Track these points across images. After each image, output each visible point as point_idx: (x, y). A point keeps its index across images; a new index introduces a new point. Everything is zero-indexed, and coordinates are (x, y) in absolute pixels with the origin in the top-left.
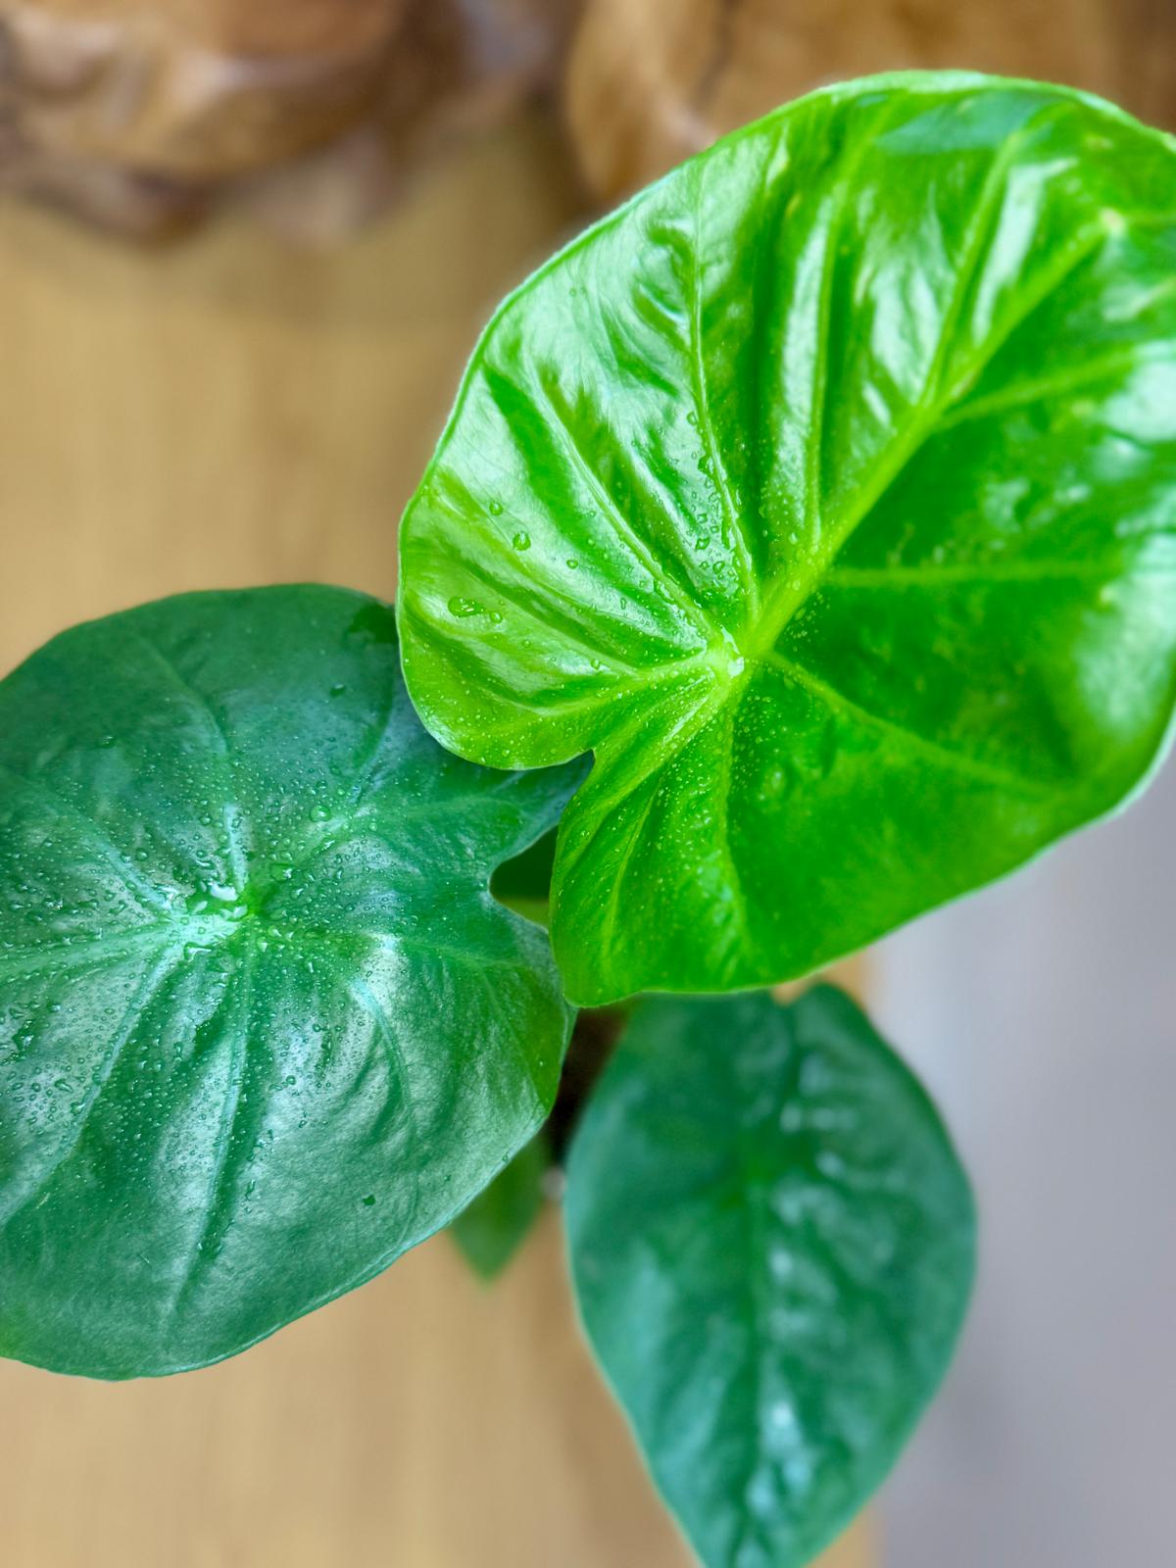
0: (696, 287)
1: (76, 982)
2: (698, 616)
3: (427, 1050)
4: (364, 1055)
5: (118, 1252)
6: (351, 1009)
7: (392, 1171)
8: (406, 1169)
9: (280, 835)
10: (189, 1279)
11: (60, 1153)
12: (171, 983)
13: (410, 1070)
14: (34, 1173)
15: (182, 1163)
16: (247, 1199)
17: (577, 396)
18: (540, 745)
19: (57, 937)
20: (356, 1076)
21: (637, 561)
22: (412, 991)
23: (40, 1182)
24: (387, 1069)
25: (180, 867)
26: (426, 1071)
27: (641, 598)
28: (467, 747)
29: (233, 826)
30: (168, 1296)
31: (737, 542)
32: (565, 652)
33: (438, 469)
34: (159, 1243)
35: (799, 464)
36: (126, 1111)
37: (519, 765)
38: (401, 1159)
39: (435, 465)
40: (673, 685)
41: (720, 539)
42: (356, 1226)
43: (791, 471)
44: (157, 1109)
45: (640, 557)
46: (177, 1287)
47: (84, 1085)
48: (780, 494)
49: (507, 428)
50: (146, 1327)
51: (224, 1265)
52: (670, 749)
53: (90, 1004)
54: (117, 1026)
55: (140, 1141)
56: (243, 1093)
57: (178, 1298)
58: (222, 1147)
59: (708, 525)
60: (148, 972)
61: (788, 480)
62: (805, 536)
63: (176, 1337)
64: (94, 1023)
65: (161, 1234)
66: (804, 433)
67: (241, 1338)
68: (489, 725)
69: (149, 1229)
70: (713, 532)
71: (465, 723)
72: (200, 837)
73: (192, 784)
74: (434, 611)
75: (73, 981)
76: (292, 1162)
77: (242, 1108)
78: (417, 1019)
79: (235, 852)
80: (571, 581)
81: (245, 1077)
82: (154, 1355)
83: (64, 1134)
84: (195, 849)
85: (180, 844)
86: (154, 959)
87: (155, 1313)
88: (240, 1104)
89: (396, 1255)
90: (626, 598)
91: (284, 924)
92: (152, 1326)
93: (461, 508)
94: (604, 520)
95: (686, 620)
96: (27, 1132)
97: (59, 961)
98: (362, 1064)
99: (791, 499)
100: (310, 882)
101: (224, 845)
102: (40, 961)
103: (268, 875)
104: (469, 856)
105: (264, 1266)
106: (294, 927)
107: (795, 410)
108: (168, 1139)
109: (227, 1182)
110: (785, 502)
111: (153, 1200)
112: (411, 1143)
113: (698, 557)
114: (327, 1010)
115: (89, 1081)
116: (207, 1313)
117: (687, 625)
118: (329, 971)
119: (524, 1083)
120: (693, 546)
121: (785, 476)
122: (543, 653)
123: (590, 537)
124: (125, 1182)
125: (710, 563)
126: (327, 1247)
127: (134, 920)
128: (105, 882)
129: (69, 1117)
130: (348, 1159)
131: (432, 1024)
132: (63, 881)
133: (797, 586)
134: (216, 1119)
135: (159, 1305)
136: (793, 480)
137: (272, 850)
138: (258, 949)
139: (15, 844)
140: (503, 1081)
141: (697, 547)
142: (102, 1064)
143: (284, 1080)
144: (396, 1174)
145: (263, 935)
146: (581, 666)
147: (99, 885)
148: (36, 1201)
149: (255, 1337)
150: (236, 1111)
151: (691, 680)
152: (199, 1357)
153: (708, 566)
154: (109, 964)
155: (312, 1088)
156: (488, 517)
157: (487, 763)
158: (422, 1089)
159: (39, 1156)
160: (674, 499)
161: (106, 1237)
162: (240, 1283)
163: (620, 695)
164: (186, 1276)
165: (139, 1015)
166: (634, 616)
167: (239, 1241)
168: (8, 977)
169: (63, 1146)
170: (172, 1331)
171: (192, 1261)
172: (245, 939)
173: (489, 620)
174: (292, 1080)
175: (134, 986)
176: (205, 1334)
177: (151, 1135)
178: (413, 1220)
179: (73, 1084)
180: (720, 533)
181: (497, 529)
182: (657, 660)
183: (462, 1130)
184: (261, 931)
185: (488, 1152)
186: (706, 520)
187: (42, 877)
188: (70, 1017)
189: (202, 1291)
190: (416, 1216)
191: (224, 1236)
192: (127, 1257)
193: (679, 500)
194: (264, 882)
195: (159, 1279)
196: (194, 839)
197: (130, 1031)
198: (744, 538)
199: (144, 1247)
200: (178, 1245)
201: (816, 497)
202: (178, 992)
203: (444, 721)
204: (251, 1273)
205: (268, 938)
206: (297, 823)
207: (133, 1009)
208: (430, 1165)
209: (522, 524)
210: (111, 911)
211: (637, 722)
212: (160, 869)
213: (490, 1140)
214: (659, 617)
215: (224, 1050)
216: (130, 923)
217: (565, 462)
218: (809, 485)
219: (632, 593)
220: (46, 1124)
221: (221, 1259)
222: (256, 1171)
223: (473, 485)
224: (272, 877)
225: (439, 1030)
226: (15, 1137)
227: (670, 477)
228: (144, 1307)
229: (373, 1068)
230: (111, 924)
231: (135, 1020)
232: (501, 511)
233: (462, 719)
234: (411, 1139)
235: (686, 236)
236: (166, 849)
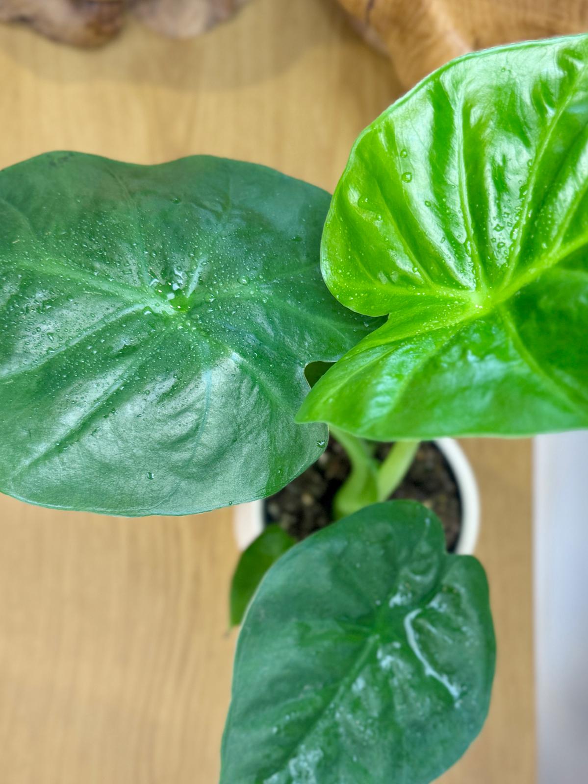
0: (568, 97)
1: (87, 293)
2: (478, 269)
3: (222, 422)
4: (189, 402)
5: (21, 423)
6: (197, 377)
7: (170, 469)
8: (177, 474)
9: (220, 280)
10: (44, 456)
11: (30, 366)
12: (128, 319)
13: (207, 425)
14: (13, 368)
15: (75, 399)
16: (92, 435)
17: (477, 121)
18: (368, 302)
19: (93, 269)
20: (179, 410)
21: (463, 223)
22: (232, 388)
23: (13, 373)
24: (197, 417)
25: (166, 269)
26: (216, 431)
27: (454, 243)
28: (334, 287)
29: (202, 264)
30: (30, 457)
31: (518, 237)
32: (404, 255)
33: (386, 118)
34: (41, 430)
35: (567, 204)
36: (69, 364)
37: (353, 308)
38: (178, 466)
39: (387, 116)
40: (447, 300)
41: (509, 231)
42: (137, 484)
43: (561, 206)
44: (81, 369)
45: (466, 221)
46: (36, 456)
47: (60, 342)
48: (550, 216)
49: (432, 116)
50: (11, 465)
51: (62, 458)
52: (425, 329)
53: (86, 307)
54: (92, 324)
55: (65, 379)
56: (123, 385)
57: (34, 461)
58: (97, 404)
59: (507, 220)
60: (120, 309)
61: (557, 210)
62: (550, 245)
63: (21, 478)
64: (83, 316)
65: (45, 426)
66: (578, 188)
67: (50, 500)
68: (351, 280)
69: (41, 420)
70: (508, 226)
71: (341, 274)
72: (184, 261)
73: (197, 236)
74: (352, 198)
75: (86, 292)
76: (124, 431)
77: (118, 392)
78: (226, 403)
79: (195, 277)
80: (422, 212)
81: (129, 379)
82: (6, 480)
83: (37, 359)
84: (178, 264)
85: (172, 258)
86: (128, 305)
87: (19, 461)
88: (118, 389)
89: (147, 513)
90: (446, 238)
91: (195, 322)
92: (14, 466)
93: (388, 145)
94: (458, 193)
95: (472, 269)
96: (22, 347)
97: (86, 280)
98: (185, 406)
99: (553, 221)
100: (219, 309)
101: (192, 271)
102: (78, 276)
103: (203, 297)
104: (305, 346)
105: (81, 472)
106: (198, 326)
107: (579, 175)
108: (77, 385)
109: (89, 421)
110: (549, 222)
111: (51, 408)
112: (188, 462)
113: (494, 234)
114: (186, 371)
115: (63, 342)
116: (41, 476)
117: (471, 271)
118: (199, 354)
119: (263, 474)
120: (493, 227)
121: (556, 207)
122: (392, 249)
123: (445, 197)
124: (46, 393)
125: (498, 241)
126: (117, 485)
127: (131, 282)
128: (129, 256)
129: (44, 353)
130: (152, 448)
131: (233, 410)
132: (111, 245)
133: (533, 272)
134: (103, 390)
135: (22, 459)
136: (560, 211)
137: (212, 285)
138: (177, 328)
139: (103, 219)
140: (254, 465)
141: (495, 229)
142: (74, 338)
143: (144, 390)
144: (171, 473)
145: (183, 322)
146: (407, 266)
147: (126, 256)
148: (6, 380)
149: (57, 505)
150: (114, 392)
151: (457, 302)
152: (25, 495)
153: (495, 242)
154: (107, 295)
155: (155, 402)
156: (398, 156)
157: (339, 299)
158: (210, 439)
159: (20, 362)
160: (497, 196)
161: (21, 413)
162: (65, 473)
163: (419, 294)
164: (43, 453)
165: (105, 325)
166: (445, 249)
167: (76, 452)
168: (60, 274)
169: (33, 364)
170: (21, 474)
171: (50, 448)
172: (174, 320)
173: (375, 217)
174: (148, 394)
175: (111, 311)
176: (34, 486)
177: (71, 378)
178: (166, 501)
179: (56, 339)
180: (511, 228)
181: (400, 165)
182: (445, 282)
183: (217, 474)
184: (183, 320)
185: (224, 494)
186: (508, 217)
187: (104, 238)
188: (74, 307)
189: (45, 464)
190: (169, 500)
191: (71, 445)
192: (23, 428)
193: (499, 199)
194: (199, 298)
195: (30, 447)
196: (180, 260)
197: (96, 330)
198: (522, 237)
199: (34, 428)
200: (49, 436)
201: (567, 226)
202: (128, 325)
203: (331, 267)
204: (72, 472)
205: (184, 325)
206: (230, 278)
207: (104, 321)
208: (191, 481)
209: (413, 169)
210: (123, 271)
211: (418, 309)
212: (157, 265)
213: (229, 488)
214: (458, 258)
215: (129, 362)
216: (128, 282)
217: (453, 151)
218: (566, 218)
219: (450, 237)
220: (32, 349)
221: (63, 455)
222: (106, 425)
223: (399, 135)
224: (204, 298)
225: (235, 417)
226: (15, 346)
227: (501, 185)
228: (16, 455)
229: (190, 412)
230: (119, 277)
231: (101, 327)
232: (405, 156)
233: (340, 271)
234: (189, 460)
235: (577, 69)
236: (165, 257)
